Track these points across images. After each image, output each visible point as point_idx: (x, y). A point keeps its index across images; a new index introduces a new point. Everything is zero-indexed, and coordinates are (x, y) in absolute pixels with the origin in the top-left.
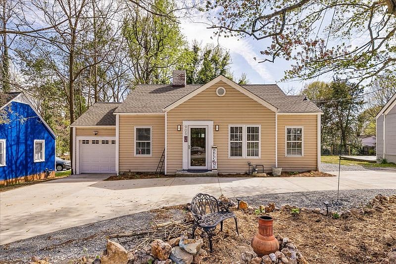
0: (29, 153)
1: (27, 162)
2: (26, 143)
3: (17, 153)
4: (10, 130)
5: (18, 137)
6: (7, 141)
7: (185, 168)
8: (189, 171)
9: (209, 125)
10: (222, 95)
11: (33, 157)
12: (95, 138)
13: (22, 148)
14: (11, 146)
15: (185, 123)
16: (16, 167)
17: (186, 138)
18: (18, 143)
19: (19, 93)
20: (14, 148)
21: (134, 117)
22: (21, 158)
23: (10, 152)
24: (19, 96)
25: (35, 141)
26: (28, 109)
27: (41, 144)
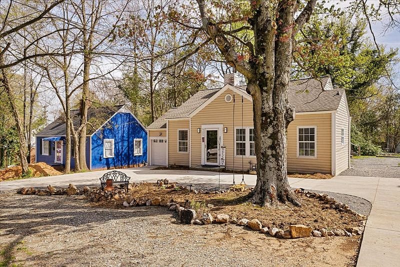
0: (131, 148)
1: (129, 155)
2: (128, 140)
3: (122, 148)
4: (117, 132)
5: (123, 136)
6: (116, 139)
7: (203, 163)
8: (206, 166)
9: (219, 128)
10: (229, 102)
11: (133, 151)
12: (161, 138)
13: (126, 144)
14: (118, 143)
15: (203, 127)
16: (122, 157)
17: (203, 138)
18: (123, 141)
19: (123, 105)
20: (120, 144)
21: (178, 121)
22: (125, 151)
23: (117, 148)
24: (123, 107)
25: (135, 139)
26: (130, 116)
27: (140, 142)
